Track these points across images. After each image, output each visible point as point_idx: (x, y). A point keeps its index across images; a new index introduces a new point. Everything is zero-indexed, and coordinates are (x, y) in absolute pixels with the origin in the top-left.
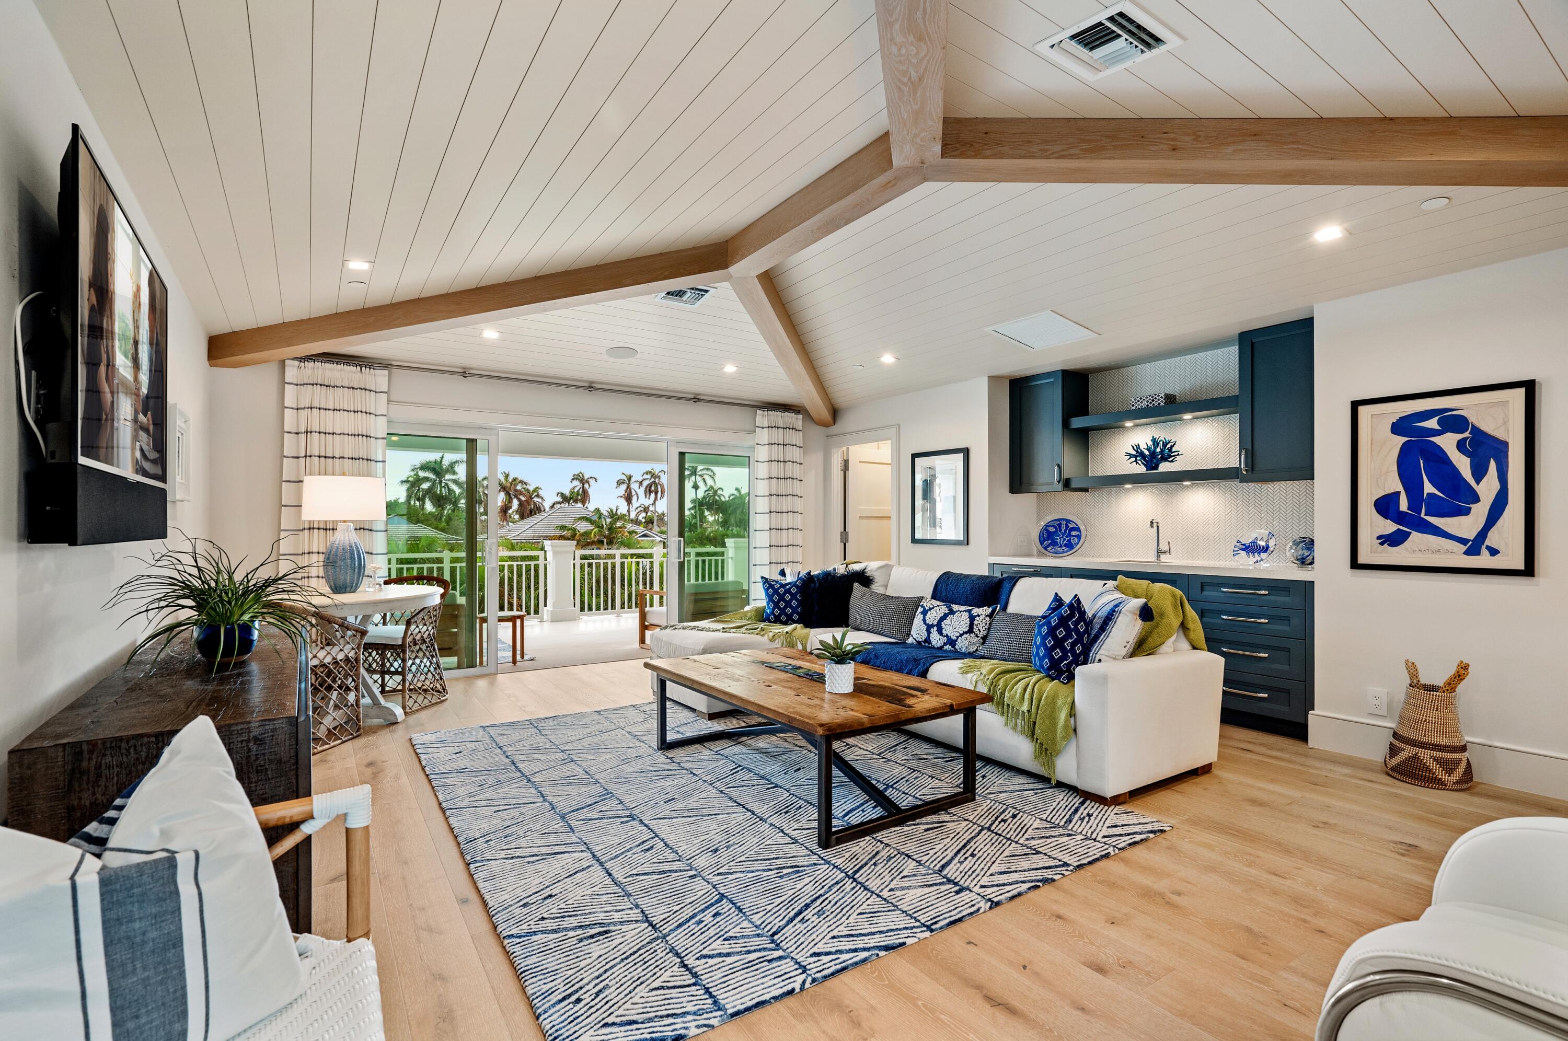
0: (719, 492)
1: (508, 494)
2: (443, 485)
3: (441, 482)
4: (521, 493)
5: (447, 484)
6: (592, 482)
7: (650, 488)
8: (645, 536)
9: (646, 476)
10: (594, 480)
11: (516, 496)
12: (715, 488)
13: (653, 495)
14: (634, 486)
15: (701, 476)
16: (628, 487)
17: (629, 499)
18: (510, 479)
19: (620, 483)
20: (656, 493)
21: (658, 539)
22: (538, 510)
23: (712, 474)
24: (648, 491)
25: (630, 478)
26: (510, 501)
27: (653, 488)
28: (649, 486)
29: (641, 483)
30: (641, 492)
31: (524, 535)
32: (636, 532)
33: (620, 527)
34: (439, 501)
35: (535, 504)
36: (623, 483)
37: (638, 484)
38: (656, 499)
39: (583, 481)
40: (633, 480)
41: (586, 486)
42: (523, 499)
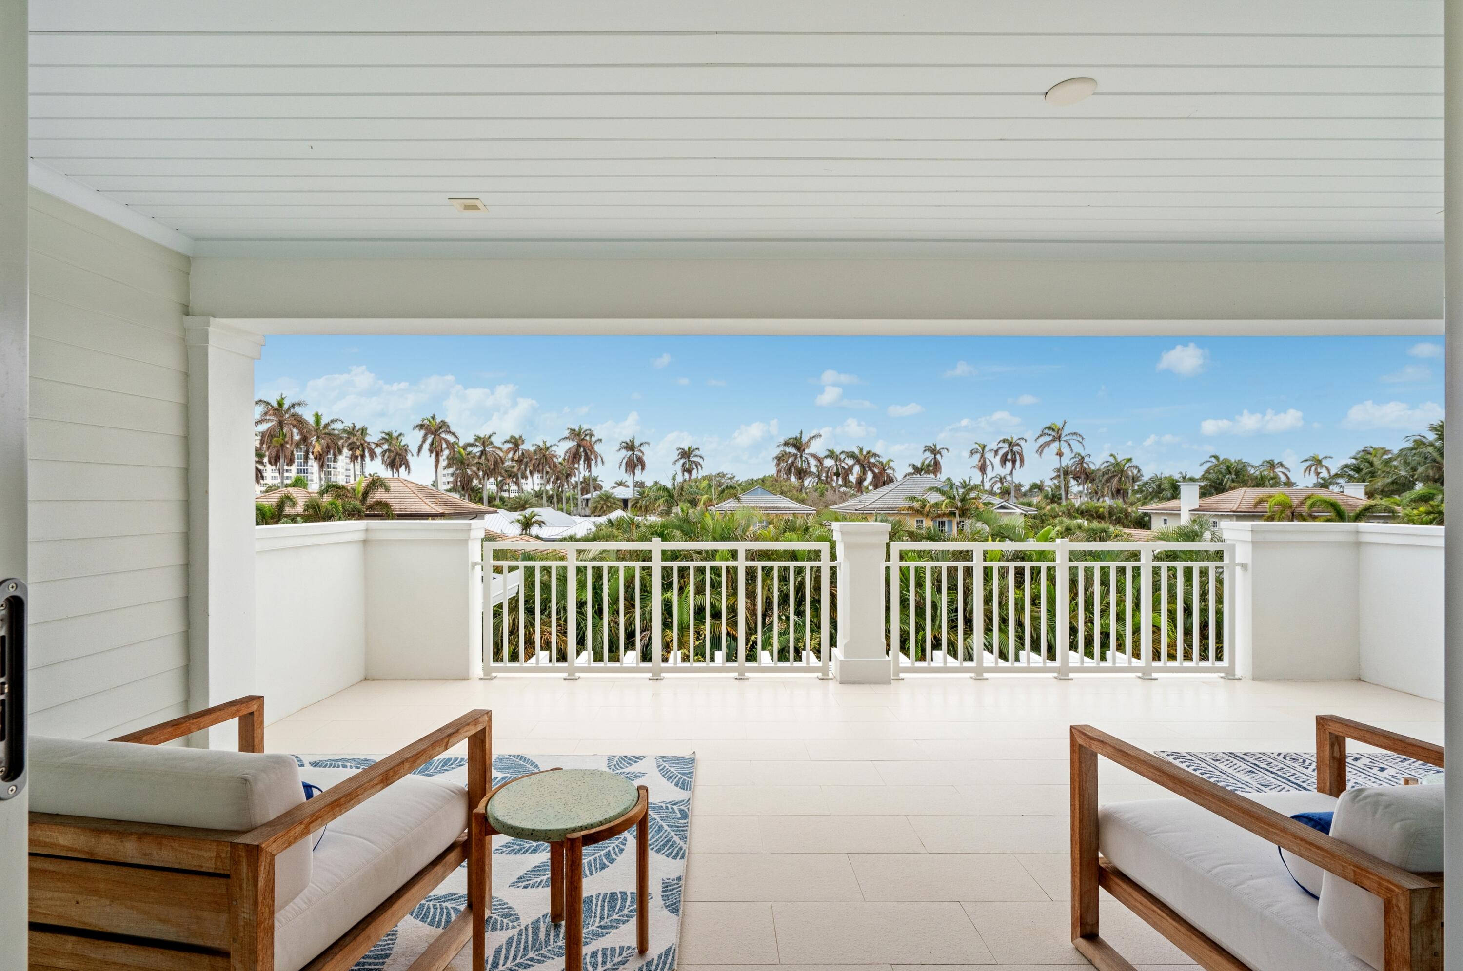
0: (1086, 460)
1: (863, 467)
2: (803, 459)
3: (801, 456)
4: (874, 465)
5: (806, 459)
6: (944, 452)
7: (1006, 457)
8: (1002, 507)
9: (1001, 445)
10: (946, 451)
11: (870, 469)
12: (1083, 455)
13: (1009, 465)
14: (989, 456)
15: (1066, 441)
16: (982, 455)
17: (983, 469)
18: (864, 453)
19: (972, 453)
20: (1014, 462)
21: (1018, 511)
22: (891, 480)
23: (1080, 439)
24: (1004, 460)
25: (984, 448)
26: (864, 473)
27: (1009, 457)
28: (1006, 454)
29: (996, 452)
30: (997, 461)
31: (873, 506)
32: (992, 504)
33: (974, 498)
34: (800, 474)
35: (888, 475)
36: (977, 452)
37: (993, 454)
38: (1014, 467)
39: (934, 451)
40: (987, 449)
41: (938, 457)
42: (876, 471)
